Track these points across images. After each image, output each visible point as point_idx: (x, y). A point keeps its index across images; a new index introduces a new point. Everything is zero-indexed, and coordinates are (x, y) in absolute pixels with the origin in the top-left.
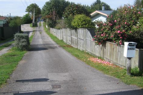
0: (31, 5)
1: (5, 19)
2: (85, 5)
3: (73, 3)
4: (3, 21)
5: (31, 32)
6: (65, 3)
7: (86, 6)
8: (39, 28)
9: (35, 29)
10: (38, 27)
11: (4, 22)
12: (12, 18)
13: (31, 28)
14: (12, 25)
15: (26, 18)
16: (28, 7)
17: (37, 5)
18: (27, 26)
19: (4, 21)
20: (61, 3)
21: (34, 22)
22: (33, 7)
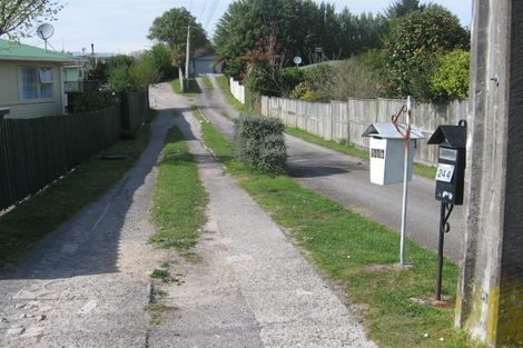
0: (167, 14)
2: (370, 14)
3: (328, 6)
6: (300, 8)
7: (374, 17)
8: (209, 97)
9: (195, 100)
10: (203, 95)
11: (80, 75)
12: (104, 62)
13: (180, 97)
15: (157, 62)
16: (157, 21)
17: (188, 13)
18: (163, 89)
19: (80, 72)
20: (285, 6)
21: (187, 76)
22: (174, 20)
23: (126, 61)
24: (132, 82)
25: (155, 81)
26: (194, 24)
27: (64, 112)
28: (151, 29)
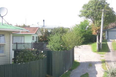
1: (36, 33)
4: (31, 38)
5: (96, 63)
8: (114, 54)
9: (105, 56)
10: (111, 53)
11: (33, 39)
12: (49, 31)
14: (54, 45)
15: (82, 32)
16: (85, 6)
18: (85, 49)
19: (33, 37)
21: (101, 41)
22: (96, 5)
23: (63, 31)
24: (64, 44)
25: (79, 44)
26: (108, 8)
27: (11, 62)
28: (81, 11)
